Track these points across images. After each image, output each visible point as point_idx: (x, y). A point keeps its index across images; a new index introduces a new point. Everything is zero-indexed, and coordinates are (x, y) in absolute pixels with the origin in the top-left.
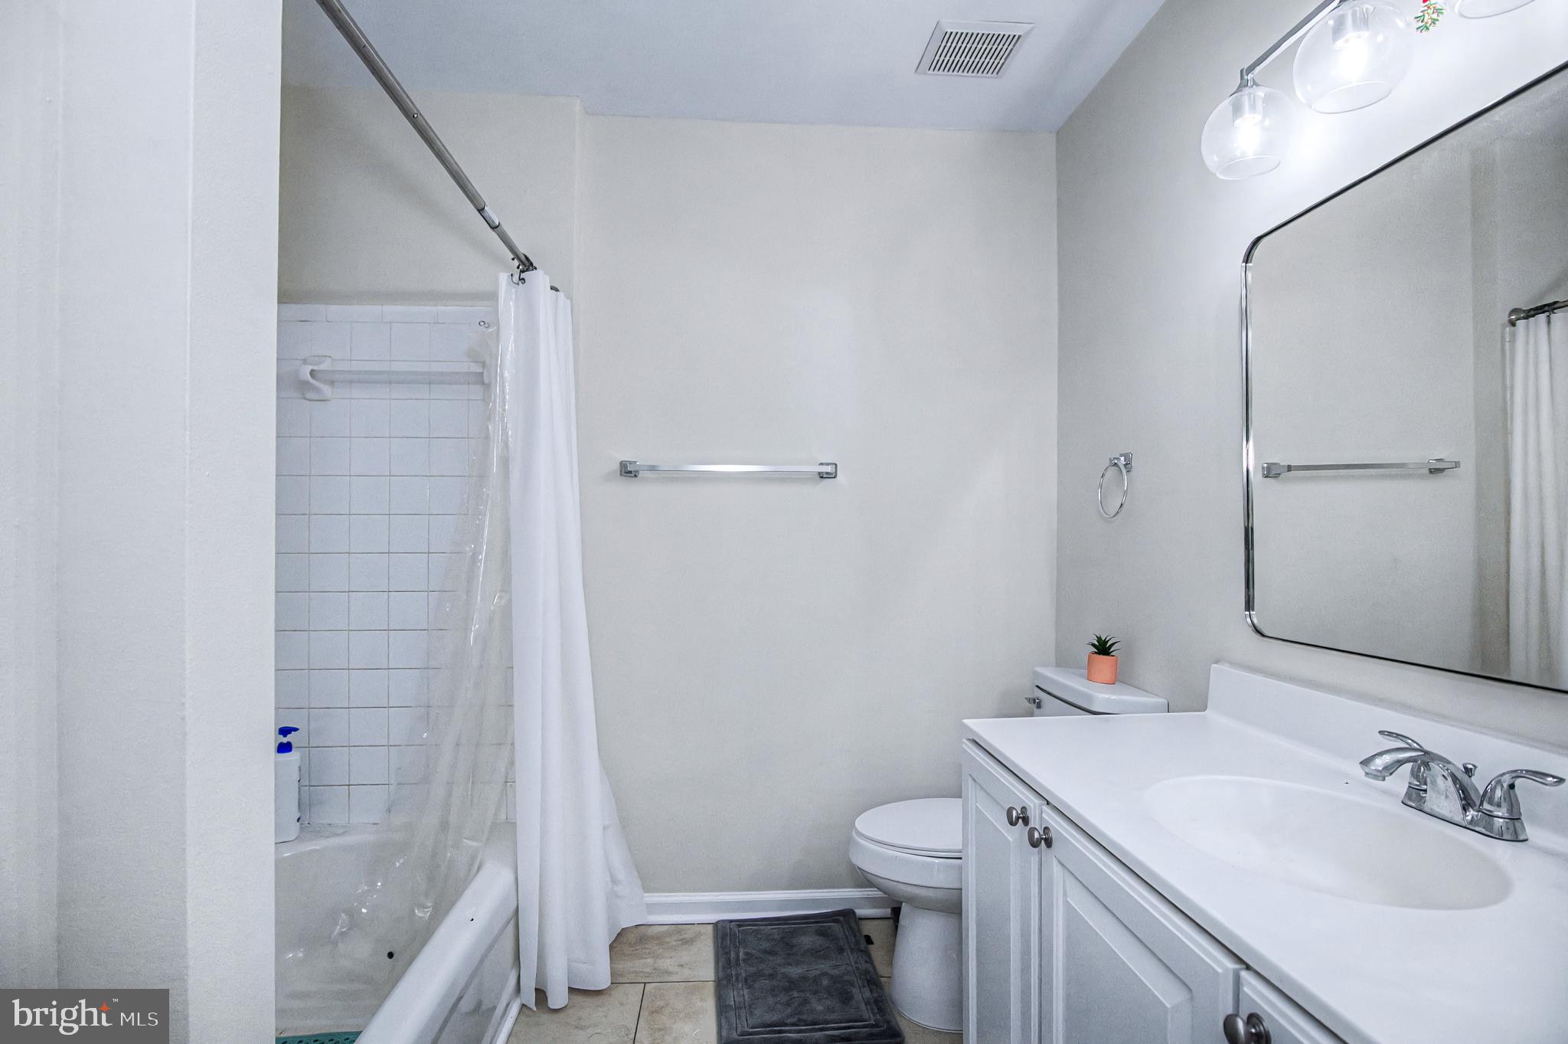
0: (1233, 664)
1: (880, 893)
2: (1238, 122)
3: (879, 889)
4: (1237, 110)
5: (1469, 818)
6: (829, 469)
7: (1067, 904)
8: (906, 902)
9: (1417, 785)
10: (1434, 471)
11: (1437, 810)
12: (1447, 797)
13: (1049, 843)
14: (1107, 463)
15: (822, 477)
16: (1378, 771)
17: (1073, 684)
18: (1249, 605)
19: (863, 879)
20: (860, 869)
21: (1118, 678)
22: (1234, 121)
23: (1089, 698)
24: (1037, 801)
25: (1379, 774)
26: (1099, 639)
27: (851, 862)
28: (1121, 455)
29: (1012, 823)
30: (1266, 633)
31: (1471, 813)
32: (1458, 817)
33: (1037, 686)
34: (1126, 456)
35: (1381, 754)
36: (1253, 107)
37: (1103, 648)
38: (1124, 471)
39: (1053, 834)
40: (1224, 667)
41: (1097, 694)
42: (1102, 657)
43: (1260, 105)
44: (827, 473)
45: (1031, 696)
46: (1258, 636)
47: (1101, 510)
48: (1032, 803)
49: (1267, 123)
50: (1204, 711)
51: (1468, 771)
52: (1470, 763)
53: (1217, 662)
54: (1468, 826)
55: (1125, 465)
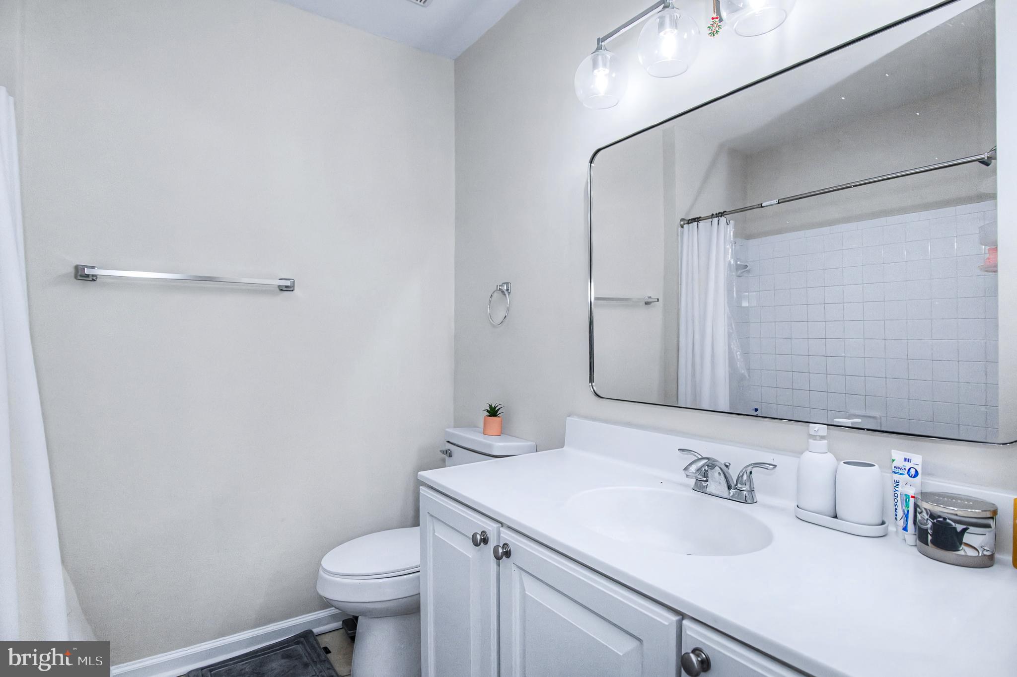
0: (580, 416)
1: (338, 610)
2: (596, 71)
3: (336, 608)
4: (595, 65)
5: (731, 494)
6: (288, 283)
7: (524, 596)
8: (360, 615)
9: (700, 478)
10: (647, 303)
11: (714, 492)
12: (720, 483)
13: (508, 554)
14: (495, 288)
15: (282, 290)
16: (693, 473)
17: (474, 437)
18: (591, 380)
19: (326, 603)
20: (325, 598)
21: (503, 432)
22: (593, 71)
23: (490, 446)
24: (495, 525)
25: (693, 475)
26: (490, 406)
27: (318, 593)
28: (504, 283)
29: (476, 544)
30: (602, 396)
31: (732, 491)
32: (726, 495)
33: (448, 442)
34: (507, 283)
35: (691, 464)
36: (605, 65)
37: (493, 412)
38: (506, 293)
39: (512, 548)
40: (575, 419)
41: (494, 443)
42: (493, 418)
43: (608, 64)
44: (287, 287)
45: (444, 449)
46: (597, 398)
47: (492, 321)
48: (491, 527)
49: (614, 75)
50: (563, 447)
51: (727, 466)
52: (727, 461)
53: (569, 416)
54: (731, 498)
55: (507, 290)
